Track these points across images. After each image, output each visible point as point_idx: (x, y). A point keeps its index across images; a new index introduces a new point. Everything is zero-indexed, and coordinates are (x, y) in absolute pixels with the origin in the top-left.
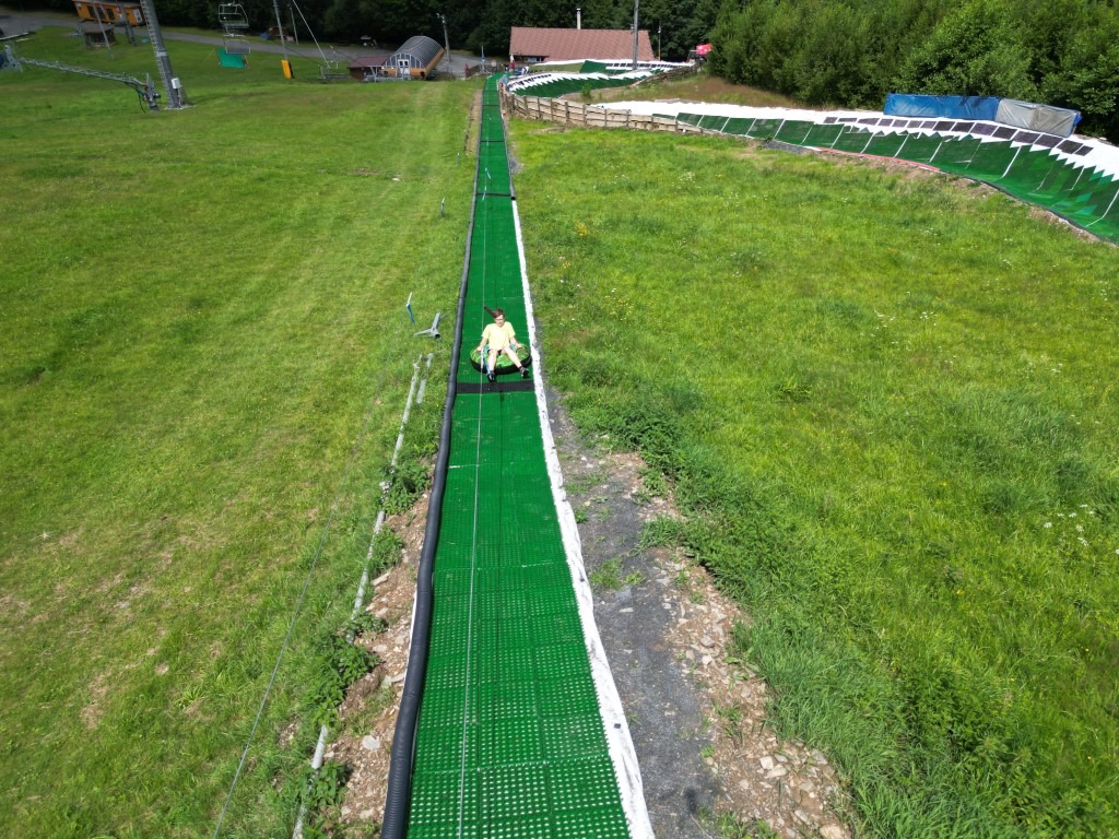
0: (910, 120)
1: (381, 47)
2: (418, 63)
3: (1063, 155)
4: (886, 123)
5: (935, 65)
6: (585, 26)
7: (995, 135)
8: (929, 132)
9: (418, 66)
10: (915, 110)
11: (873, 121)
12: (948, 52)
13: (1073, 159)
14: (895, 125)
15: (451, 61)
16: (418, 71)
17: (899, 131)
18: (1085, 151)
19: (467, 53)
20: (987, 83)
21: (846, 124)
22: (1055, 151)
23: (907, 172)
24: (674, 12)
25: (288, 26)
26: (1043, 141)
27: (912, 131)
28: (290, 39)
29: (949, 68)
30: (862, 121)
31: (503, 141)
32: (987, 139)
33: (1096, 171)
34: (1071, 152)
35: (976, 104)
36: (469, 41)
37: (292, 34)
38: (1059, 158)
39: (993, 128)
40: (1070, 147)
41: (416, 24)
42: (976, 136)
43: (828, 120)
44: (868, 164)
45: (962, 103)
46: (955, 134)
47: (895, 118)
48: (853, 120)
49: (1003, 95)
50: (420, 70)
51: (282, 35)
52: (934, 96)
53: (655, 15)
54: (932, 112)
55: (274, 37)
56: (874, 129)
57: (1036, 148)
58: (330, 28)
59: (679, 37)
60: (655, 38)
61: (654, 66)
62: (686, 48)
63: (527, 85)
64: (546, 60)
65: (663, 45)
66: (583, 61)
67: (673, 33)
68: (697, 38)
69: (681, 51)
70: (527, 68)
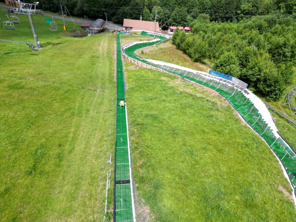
0: (214, 76)
1: (89, 19)
2: (99, 27)
3: (244, 93)
4: (209, 76)
5: (220, 65)
6: (142, 20)
7: (231, 85)
8: (218, 81)
9: (99, 28)
10: (215, 75)
11: (206, 75)
12: (222, 63)
13: (245, 95)
14: (211, 77)
15: (108, 25)
16: (99, 29)
17: (212, 79)
18: (248, 94)
19: (112, 22)
20: (230, 73)
21: (201, 75)
22: (242, 92)
23: (212, 93)
24: (165, 17)
25: (64, 12)
26: (241, 88)
27: (214, 79)
28: (65, 15)
29: (222, 67)
30: (204, 75)
31: (122, 72)
32: (230, 85)
33: (249, 100)
34: (245, 93)
35: (228, 76)
36: (112, 20)
37: (65, 14)
38: (243, 94)
39: (231, 83)
40: (246, 92)
41: (99, 14)
42: (227, 84)
43: (197, 73)
44: (204, 89)
45: (225, 76)
46: (223, 82)
47: (211, 75)
48: (202, 74)
49: (233, 76)
50: (100, 29)
51: (63, 14)
52: (219, 73)
53: (160, 18)
54: (219, 76)
55: (60, 14)
56: (207, 77)
57: (239, 90)
58: (76, 13)
59: (166, 23)
60: (160, 23)
61: (159, 34)
62: (168, 26)
63: (128, 46)
64: (132, 29)
65: (162, 25)
66: (142, 31)
67: (165, 22)
68: (171, 23)
69: (167, 26)
70: (128, 31)
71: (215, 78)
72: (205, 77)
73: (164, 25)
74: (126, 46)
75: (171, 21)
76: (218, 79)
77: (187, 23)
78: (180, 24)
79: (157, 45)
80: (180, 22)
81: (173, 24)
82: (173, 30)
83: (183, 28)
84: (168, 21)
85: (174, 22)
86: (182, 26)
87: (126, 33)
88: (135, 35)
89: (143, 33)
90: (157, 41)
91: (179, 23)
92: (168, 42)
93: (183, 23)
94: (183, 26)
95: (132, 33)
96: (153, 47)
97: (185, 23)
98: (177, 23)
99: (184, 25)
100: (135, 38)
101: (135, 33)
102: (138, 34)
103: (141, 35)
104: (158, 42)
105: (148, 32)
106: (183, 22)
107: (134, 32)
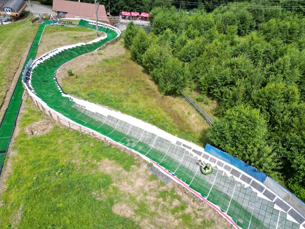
2: (14, 11)
4: (206, 156)
6: (81, 2)
7: (265, 194)
8: (228, 173)
11: (200, 153)
14: (211, 160)
15: (31, 6)
16: (14, 14)
27: (219, 168)
30: (194, 150)
32: (260, 195)
39: (262, 188)
42: (254, 189)
43: (178, 143)
46: (243, 182)
50: (16, 13)
59: (116, 6)
60: (108, 5)
61: (106, 26)
62: (119, 10)
63: (44, 59)
64: (67, 14)
65: (111, 8)
66: (80, 19)
67: (114, 5)
68: (122, 7)
69: (117, 11)
70: (58, 19)
71: (219, 164)
72: (196, 157)
73: (114, 9)
74: (41, 59)
75: (121, 4)
76: (227, 168)
77: (144, 7)
78: (135, 7)
79: (100, 49)
80: (135, 6)
81: (124, 7)
82: (125, 16)
83: (138, 14)
84: (118, 4)
85: (127, 5)
86: (137, 11)
87: (55, 22)
88: (70, 26)
89: (83, 23)
90: (101, 40)
91: (132, 7)
92: (119, 42)
93: (138, 7)
94: (139, 11)
95: (65, 22)
96: (93, 54)
97: (141, 7)
98: (131, 6)
99: (140, 9)
100: (68, 32)
101: (70, 23)
102: (74, 23)
103: (78, 25)
104: (103, 41)
105: (89, 22)
106: (138, 5)
107: (69, 21)
